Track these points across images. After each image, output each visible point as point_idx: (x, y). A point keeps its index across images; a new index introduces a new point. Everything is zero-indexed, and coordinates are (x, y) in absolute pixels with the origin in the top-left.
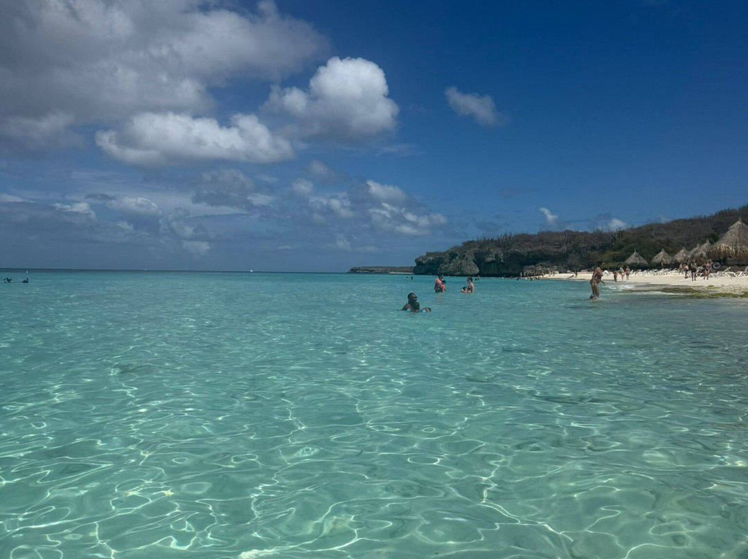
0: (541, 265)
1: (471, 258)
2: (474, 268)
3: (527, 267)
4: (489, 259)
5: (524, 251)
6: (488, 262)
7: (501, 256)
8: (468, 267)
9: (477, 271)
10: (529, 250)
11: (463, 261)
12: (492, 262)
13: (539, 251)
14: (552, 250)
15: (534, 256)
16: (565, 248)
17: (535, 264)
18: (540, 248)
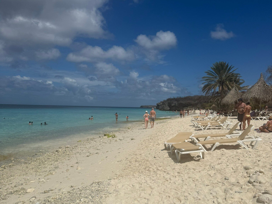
0: (189, 107)
1: (167, 104)
2: (168, 108)
3: (185, 108)
4: (173, 105)
5: (183, 102)
6: (172, 106)
7: (177, 104)
8: (166, 107)
9: (169, 109)
10: (185, 102)
11: (164, 105)
12: (174, 106)
13: (189, 102)
14: (193, 102)
15: (187, 104)
16: (197, 102)
17: (187, 107)
18: (189, 101)
